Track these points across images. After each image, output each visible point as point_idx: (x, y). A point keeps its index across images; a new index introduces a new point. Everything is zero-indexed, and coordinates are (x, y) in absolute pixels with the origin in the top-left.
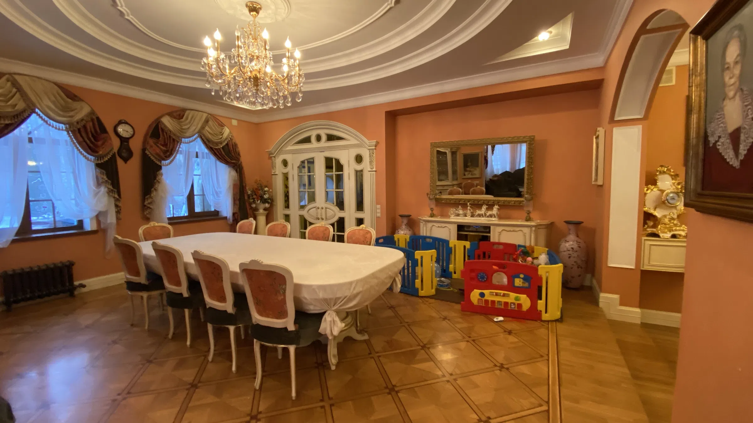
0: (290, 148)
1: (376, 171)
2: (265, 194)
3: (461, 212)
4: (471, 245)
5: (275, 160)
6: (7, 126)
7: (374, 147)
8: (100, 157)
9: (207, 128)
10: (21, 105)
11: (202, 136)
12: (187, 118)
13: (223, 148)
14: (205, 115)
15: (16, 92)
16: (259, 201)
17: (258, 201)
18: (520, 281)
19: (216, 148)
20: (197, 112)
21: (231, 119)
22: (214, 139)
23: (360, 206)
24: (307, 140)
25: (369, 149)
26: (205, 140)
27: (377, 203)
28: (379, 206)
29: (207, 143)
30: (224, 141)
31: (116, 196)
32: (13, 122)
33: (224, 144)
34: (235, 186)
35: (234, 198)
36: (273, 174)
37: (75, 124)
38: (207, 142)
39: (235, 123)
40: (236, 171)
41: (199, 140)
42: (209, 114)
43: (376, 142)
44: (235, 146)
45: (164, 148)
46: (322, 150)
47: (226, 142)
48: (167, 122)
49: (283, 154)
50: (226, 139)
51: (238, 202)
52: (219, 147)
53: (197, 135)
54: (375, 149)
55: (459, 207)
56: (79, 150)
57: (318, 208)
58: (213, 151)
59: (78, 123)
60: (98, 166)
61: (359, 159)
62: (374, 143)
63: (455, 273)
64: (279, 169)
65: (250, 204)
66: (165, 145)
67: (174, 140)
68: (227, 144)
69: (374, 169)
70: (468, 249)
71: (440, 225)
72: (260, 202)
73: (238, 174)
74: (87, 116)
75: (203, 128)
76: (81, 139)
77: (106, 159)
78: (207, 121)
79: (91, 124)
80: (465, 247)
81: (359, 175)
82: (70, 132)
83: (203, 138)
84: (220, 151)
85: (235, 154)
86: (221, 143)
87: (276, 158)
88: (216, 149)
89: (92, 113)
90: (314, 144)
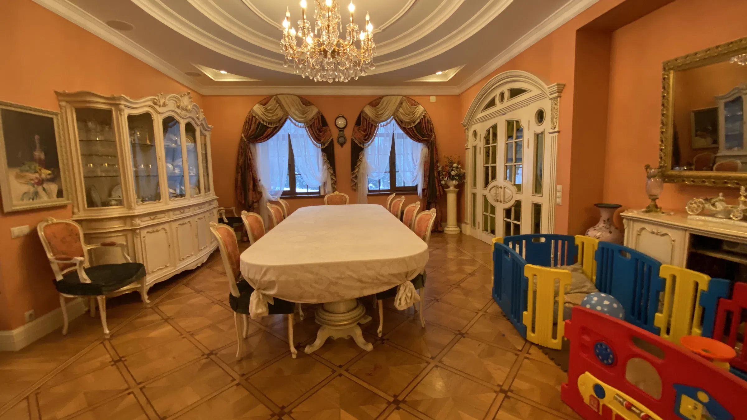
0: (480, 115)
1: (558, 132)
5: (468, 132)
9: (401, 110)
10: (281, 114)
11: (396, 118)
12: (382, 104)
14: (399, 98)
18: (695, 409)
19: (408, 127)
20: (392, 97)
21: (430, 96)
23: (538, 187)
24: (492, 103)
25: (551, 99)
27: (558, 183)
28: (559, 187)
30: (417, 120)
32: (278, 125)
34: (425, 162)
35: (424, 174)
36: (466, 148)
38: (400, 123)
39: (433, 99)
42: (403, 96)
46: (503, 112)
48: (369, 111)
49: (474, 124)
50: (419, 117)
51: (427, 179)
52: (411, 126)
53: (392, 117)
54: (560, 97)
56: (312, 140)
58: (407, 131)
59: (310, 121)
60: (323, 150)
61: (540, 116)
63: (668, 332)
64: (471, 142)
65: (440, 181)
69: (556, 130)
70: (703, 291)
71: (655, 229)
73: (430, 151)
74: (315, 115)
75: (397, 110)
77: (326, 145)
78: (401, 103)
79: (317, 121)
80: (697, 284)
81: (539, 140)
82: (307, 128)
87: (469, 129)
90: (499, 106)
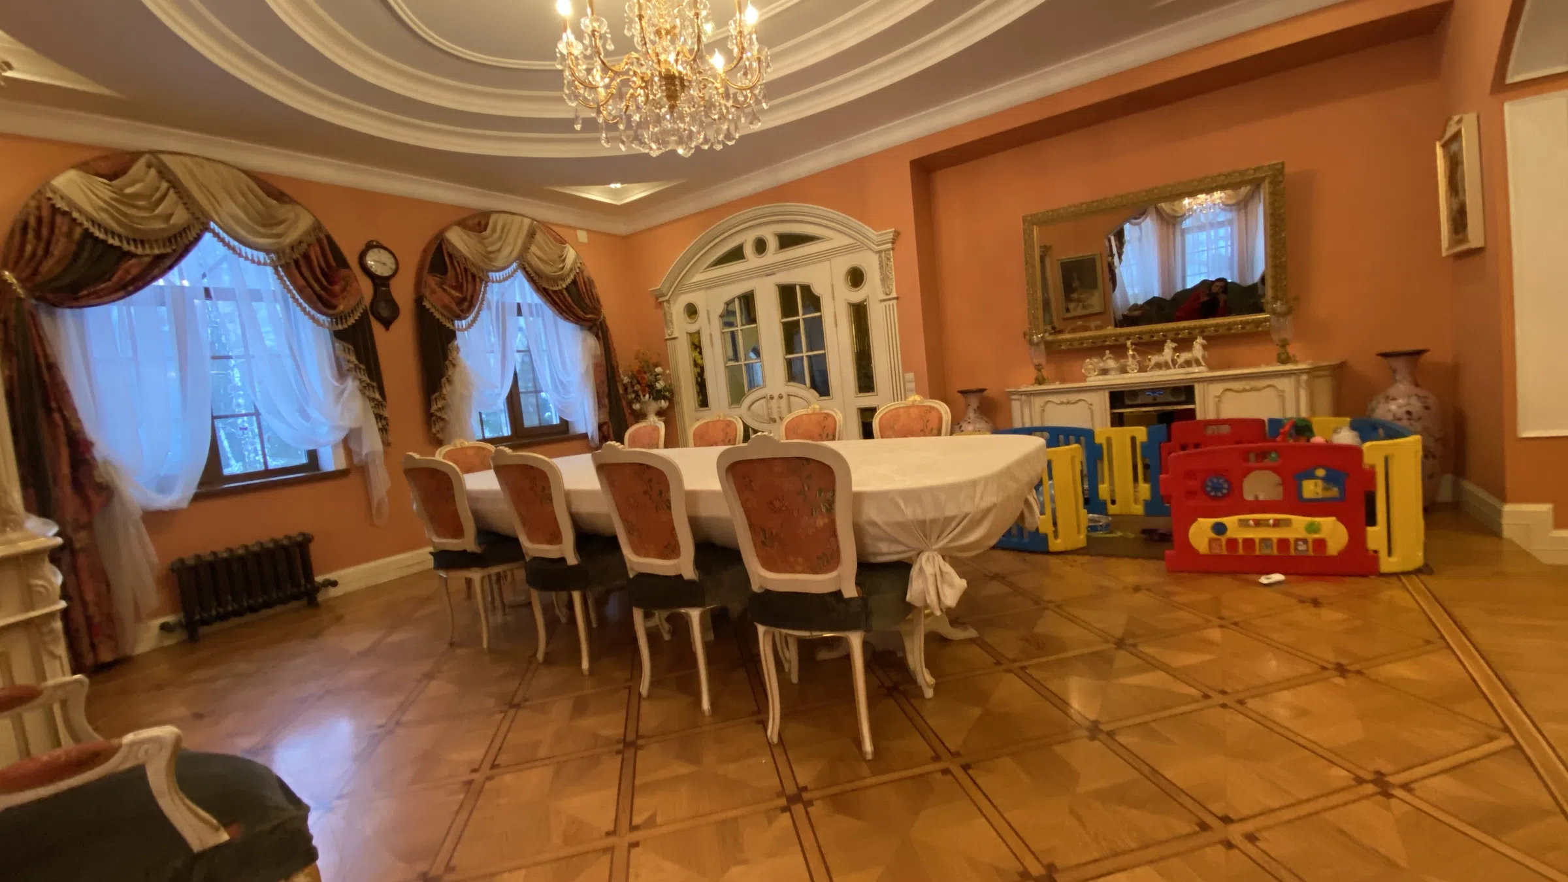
0: (699, 277)
1: (897, 298)
2: (657, 380)
3: (1111, 363)
4: (1149, 434)
5: (669, 308)
6: (160, 258)
7: (890, 246)
8: (339, 318)
9: (533, 249)
10: (180, 217)
11: (526, 266)
12: (494, 230)
13: (567, 289)
14: (527, 221)
15: (168, 189)
16: (647, 396)
17: (644, 396)
18: (1316, 485)
19: (555, 288)
20: (510, 217)
21: (575, 228)
22: (547, 270)
23: (866, 382)
24: (736, 254)
25: (879, 252)
26: (533, 275)
27: (906, 369)
28: (910, 376)
29: (537, 280)
30: (568, 275)
31: (377, 396)
32: (169, 250)
33: (569, 281)
34: (596, 366)
35: (598, 393)
36: (667, 337)
37: (288, 250)
38: (536, 278)
39: (582, 236)
40: (597, 336)
41: (520, 275)
42: (533, 219)
43: (895, 231)
44: (589, 283)
45: (457, 294)
46: (768, 271)
47: (572, 277)
48: (458, 239)
49: (685, 293)
50: (571, 270)
51: (606, 401)
52: (560, 288)
53: (515, 265)
54: (893, 249)
55: (1105, 354)
56: (300, 305)
57: (772, 398)
58: (550, 296)
59: (292, 248)
60: (338, 335)
61: (856, 277)
62: (891, 236)
63: (1113, 502)
64: (680, 326)
65: (630, 403)
66: (459, 287)
67: (474, 276)
68: (574, 282)
69: (894, 295)
70: (1142, 444)
71: (1064, 398)
72: (650, 397)
73: (602, 342)
74: (307, 233)
75: (526, 248)
76: (302, 282)
77: (351, 321)
78: (532, 235)
79: (318, 249)
80: (1133, 439)
81: (859, 313)
82: (280, 269)
83: (528, 269)
84: (562, 294)
85: (591, 301)
86: (563, 279)
87: (672, 302)
88: (555, 292)
89: (317, 227)
90: (752, 260)
